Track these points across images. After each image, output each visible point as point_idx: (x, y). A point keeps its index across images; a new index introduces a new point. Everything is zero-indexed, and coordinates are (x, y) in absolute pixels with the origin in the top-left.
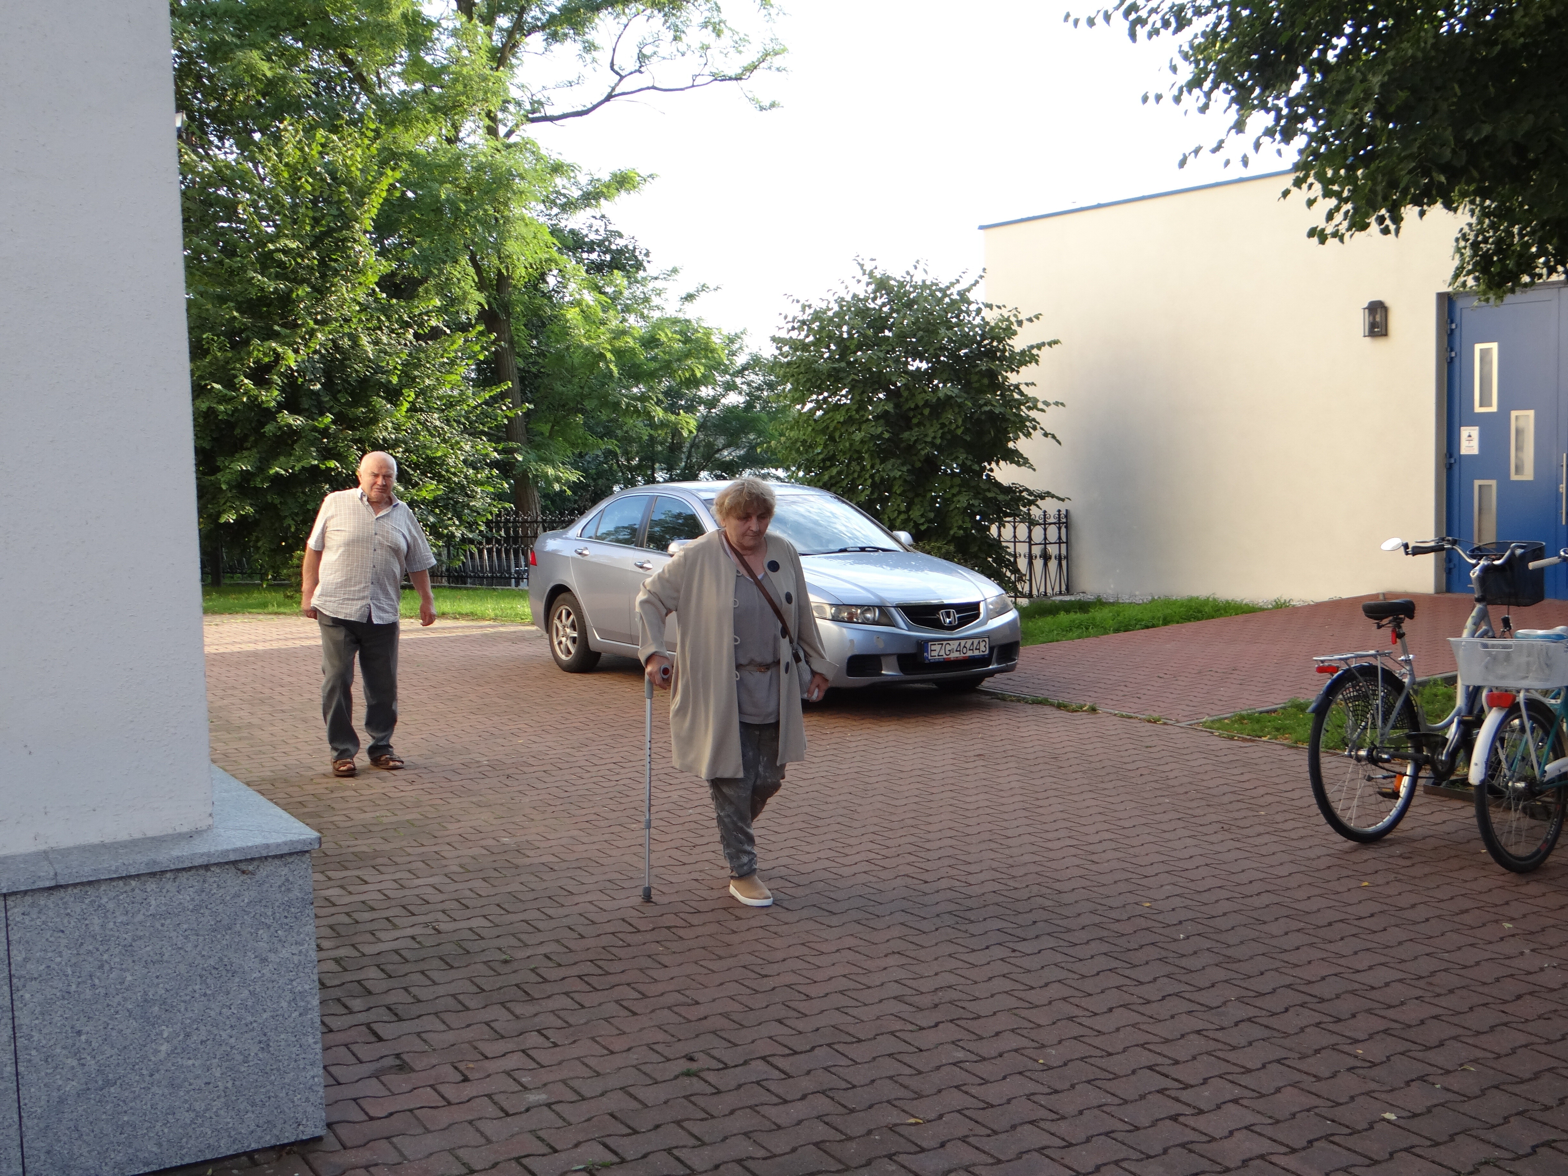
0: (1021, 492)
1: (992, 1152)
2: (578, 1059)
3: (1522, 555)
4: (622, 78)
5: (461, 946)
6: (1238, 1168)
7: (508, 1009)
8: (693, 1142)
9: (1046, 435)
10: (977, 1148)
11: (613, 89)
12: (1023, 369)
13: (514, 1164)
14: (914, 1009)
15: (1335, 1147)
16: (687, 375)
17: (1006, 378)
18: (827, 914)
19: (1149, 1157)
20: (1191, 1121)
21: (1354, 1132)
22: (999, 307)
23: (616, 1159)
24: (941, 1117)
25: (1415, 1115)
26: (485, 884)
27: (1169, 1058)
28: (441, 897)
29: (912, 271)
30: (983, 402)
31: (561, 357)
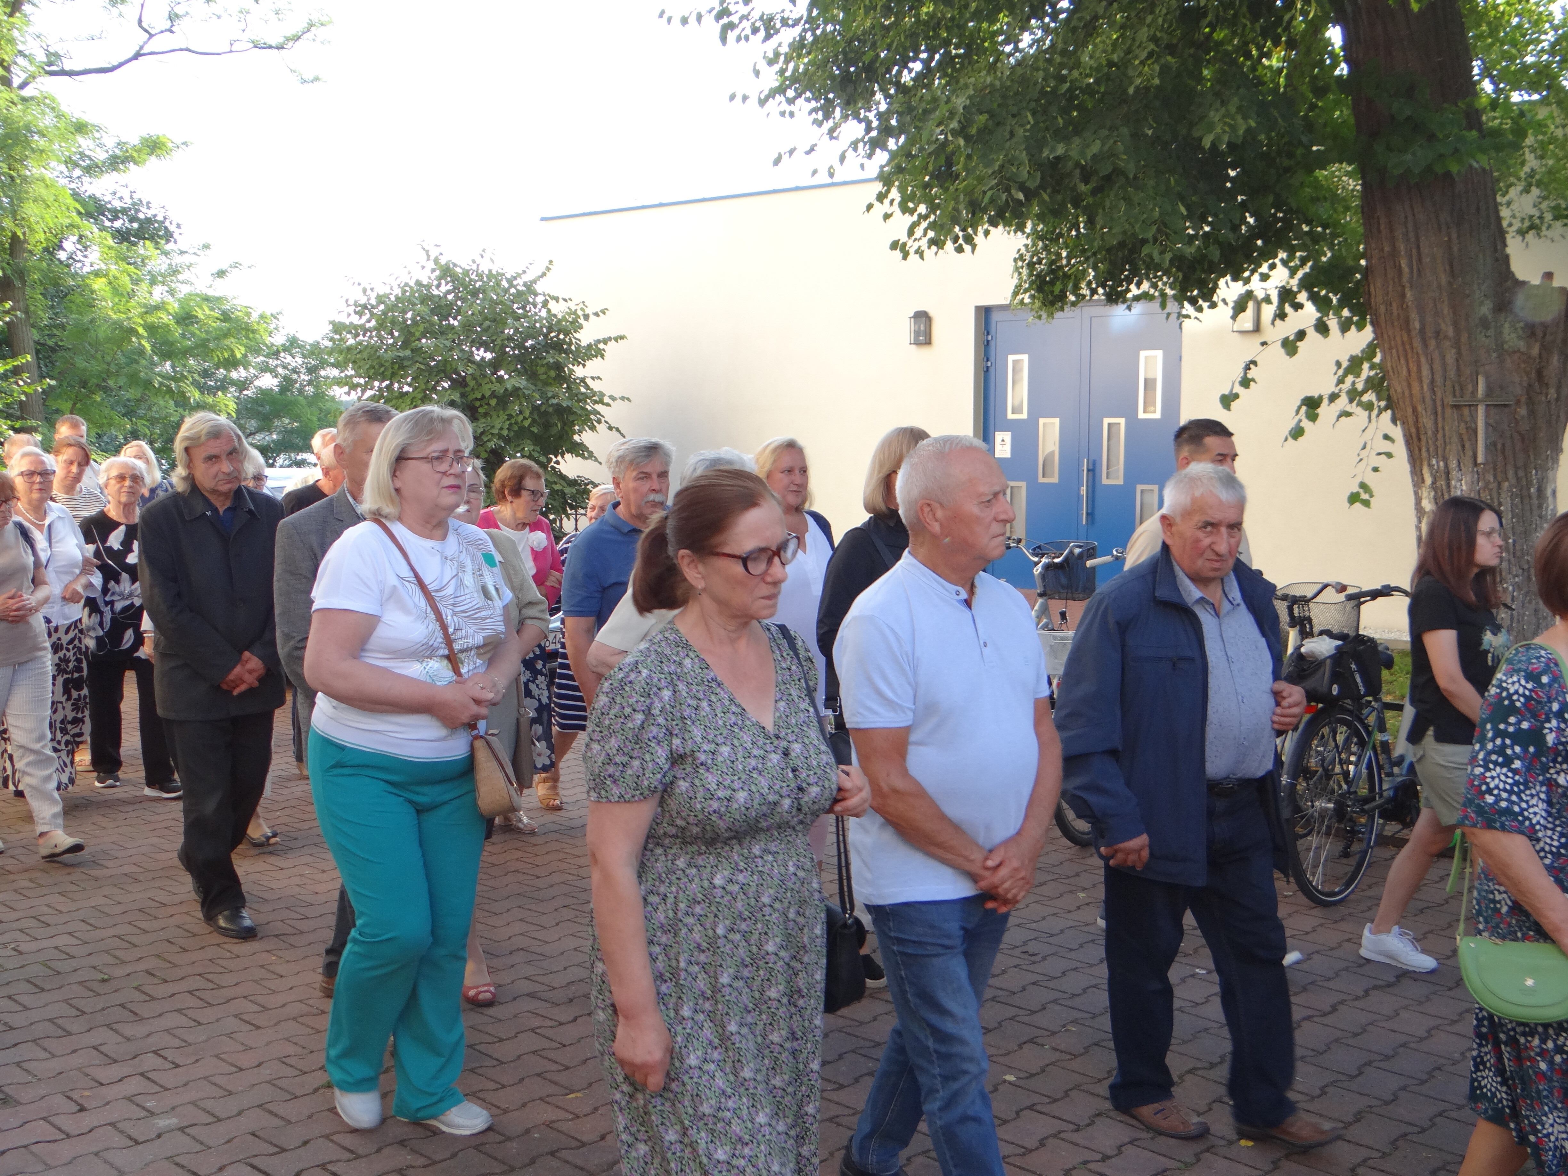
0: (586, 485)
2: (205, 1078)
3: (1081, 554)
4: (151, 36)
5: (49, 968)
7: (116, 1031)
8: (347, 1155)
9: (610, 428)
11: (142, 48)
12: (588, 363)
14: (549, 1005)
16: (226, 355)
17: (572, 371)
22: (565, 300)
24: (596, 1109)
25: (1032, 1075)
26: (62, 899)
28: (14, 915)
29: (479, 260)
30: (550, 394)
31: (83, 331)
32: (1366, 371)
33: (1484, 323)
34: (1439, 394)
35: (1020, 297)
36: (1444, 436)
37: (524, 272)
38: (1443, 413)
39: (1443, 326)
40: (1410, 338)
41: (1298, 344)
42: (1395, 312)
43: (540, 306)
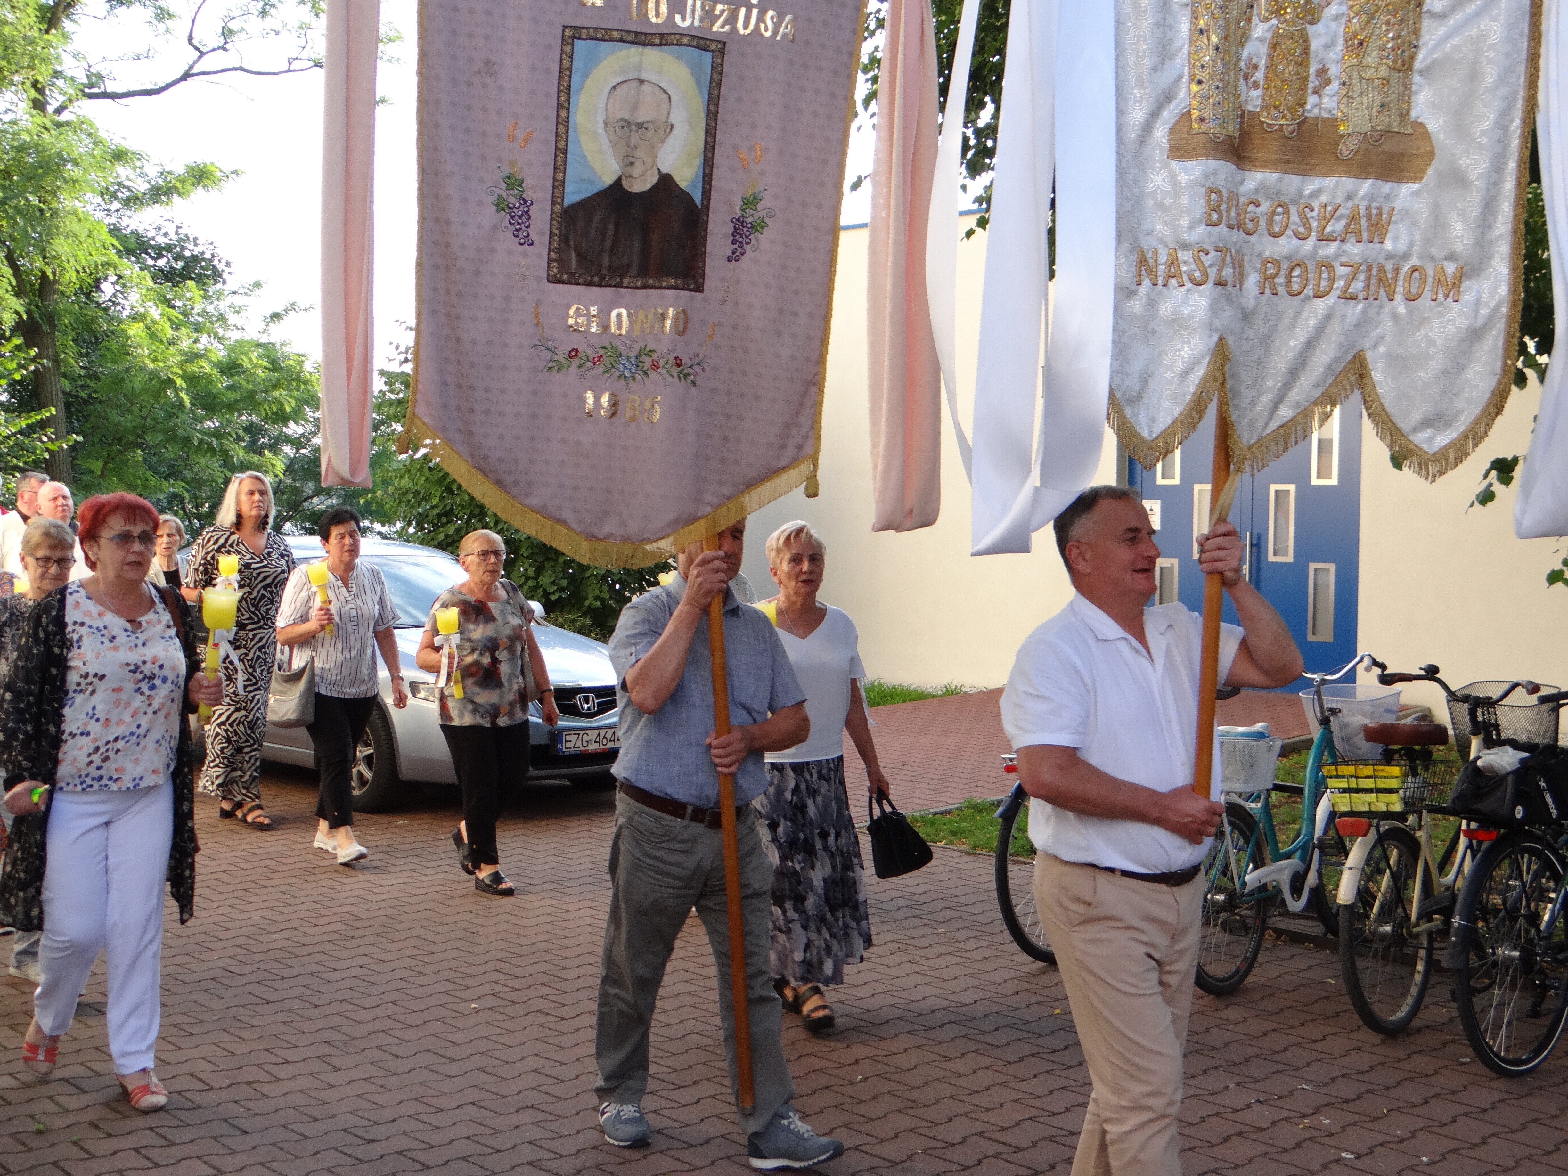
4: (202, 54)
11: (191, 67)
16: (275, 410)
18: (445, 1060)
31: (119, 381)
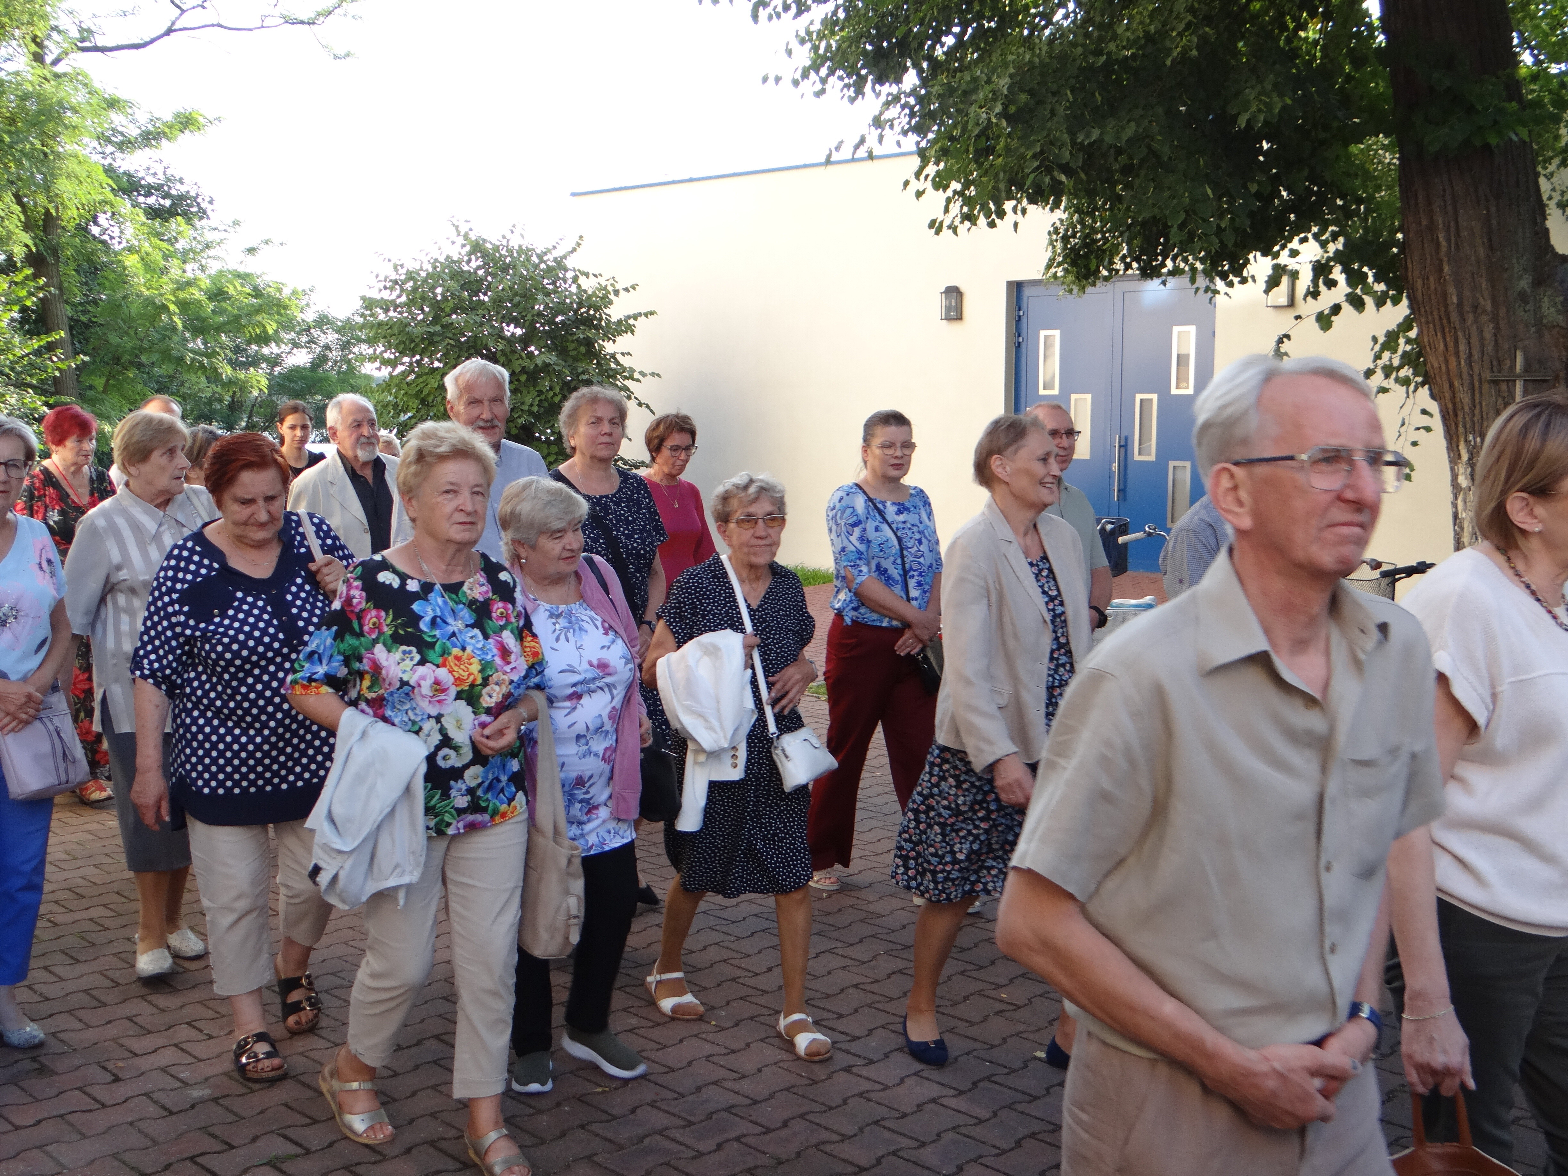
1: (683, 1114)
3: (1112, 530)
4: (183, 11)
5: (84, 939)
6: (914, 1112)
7: (150, 1003)
9: (640, 404)
10: (667, 1112)
11: (173, 23)
12: (618, 339)
13: (189, 1164)
15: (998, 1087)
16: (258, 331)
17: (602, 347)
19: (831, 1108)
20: (864, 1072)
21: (1012, 1071)
22: (595, 276)
23: (299, 1151)
26: (98, 871)
27: (834, 1012)
29: (509, 235)
30: (580, 370)
31: (115, 307)
32: (1403, 346)
33: (1523, 297)
34: (1476, 368)
35: (1053, 270)
36: (1481, 411)
37: (555, 247)
38: (1481, 387)
39: (1481, 299)
40: (1448, 314)
41: (1333, 318)
42: (1432, 287)
43: (569, 282)
